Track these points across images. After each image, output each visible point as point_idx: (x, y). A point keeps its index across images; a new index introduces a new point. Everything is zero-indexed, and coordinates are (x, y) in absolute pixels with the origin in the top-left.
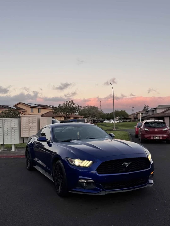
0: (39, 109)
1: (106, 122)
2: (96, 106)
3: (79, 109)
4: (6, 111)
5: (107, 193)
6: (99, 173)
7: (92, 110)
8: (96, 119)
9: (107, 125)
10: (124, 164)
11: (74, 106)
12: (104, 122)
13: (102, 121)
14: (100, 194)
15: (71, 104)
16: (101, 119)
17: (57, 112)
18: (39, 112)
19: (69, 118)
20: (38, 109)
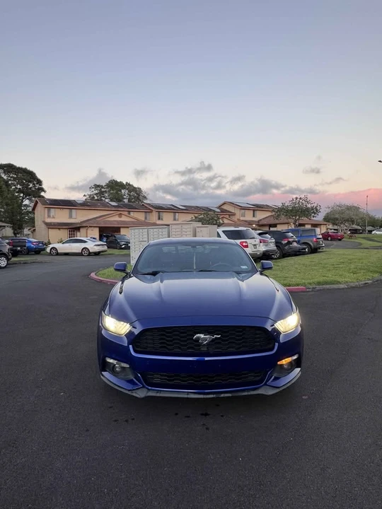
0: (254, 211)
1: (378, 233)
2: (356, 205)
3: (317, 210)
4: (201, 214)
5: (151, 394)
6: (135, 351)
7: (347, 212)
8: (359, 228)
9: (375, 239)
10: (199, 338)
11: (309, 206)
12: (373, 232)
13: (370, 232)
14: (134, 394)
15: (303, 202)
16: (370, 228)
17: (278, 216)
18: (254, 216)
19: (303, 225)
20: (252, 211)
